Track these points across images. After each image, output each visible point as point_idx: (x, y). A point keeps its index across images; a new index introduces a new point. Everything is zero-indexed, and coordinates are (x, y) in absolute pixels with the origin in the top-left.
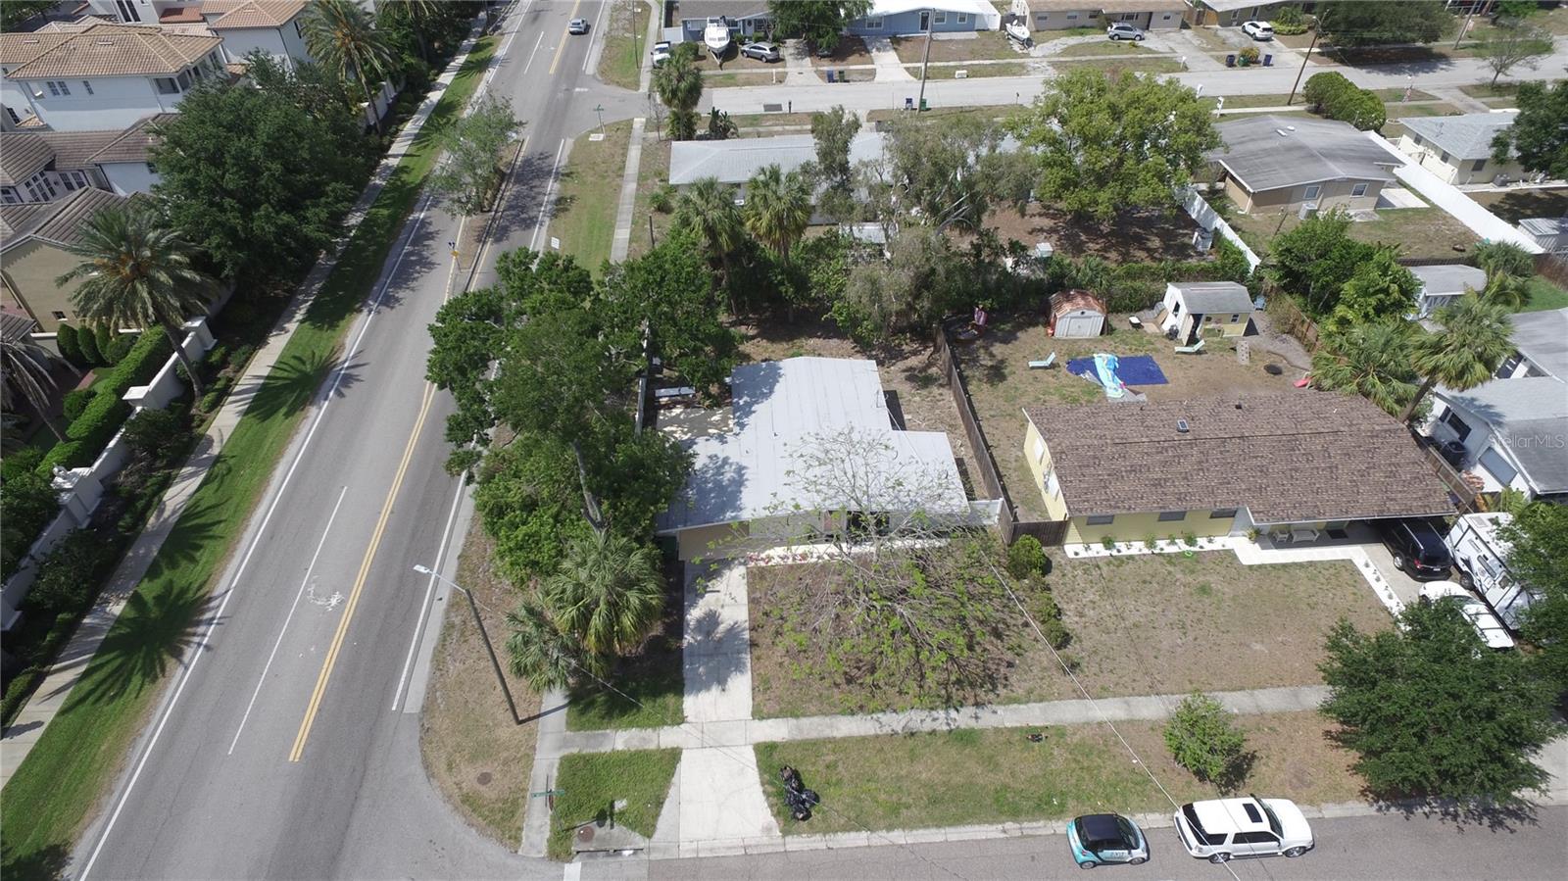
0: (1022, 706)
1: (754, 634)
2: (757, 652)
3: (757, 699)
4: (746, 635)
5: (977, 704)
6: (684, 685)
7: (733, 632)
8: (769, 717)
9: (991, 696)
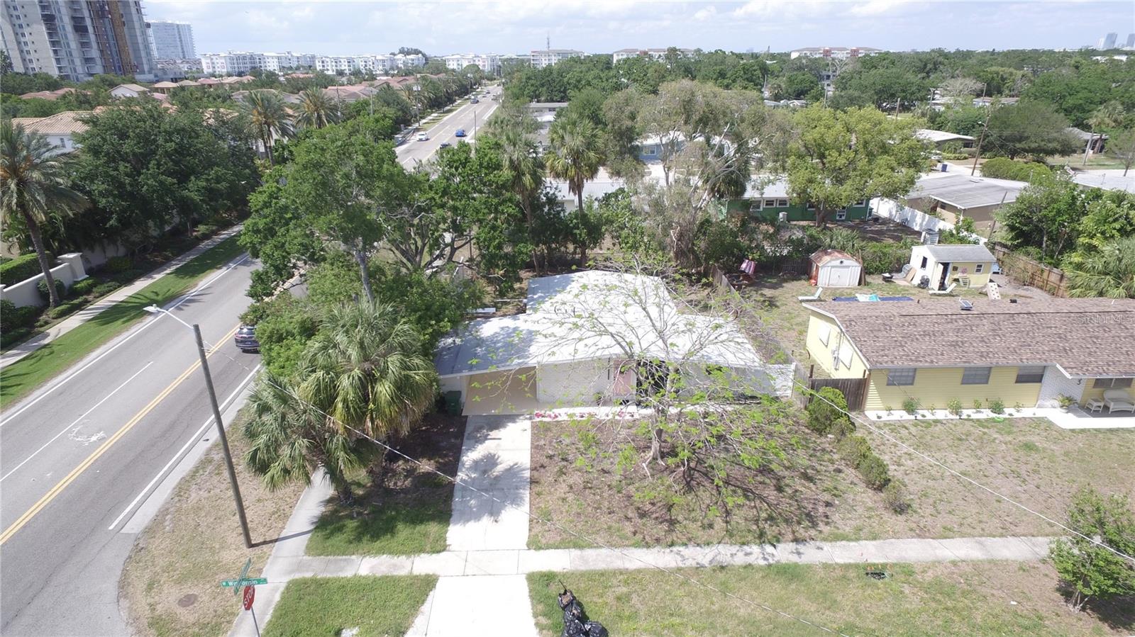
0: (852, 544)
1: (536, 474)
2: (538, 489)
3: (535, 531)
4: (527, 474)
5: (796, 540)
6: (451, 516)
7: (512, 472)
8: (548, 547)
9: (813, 532)
